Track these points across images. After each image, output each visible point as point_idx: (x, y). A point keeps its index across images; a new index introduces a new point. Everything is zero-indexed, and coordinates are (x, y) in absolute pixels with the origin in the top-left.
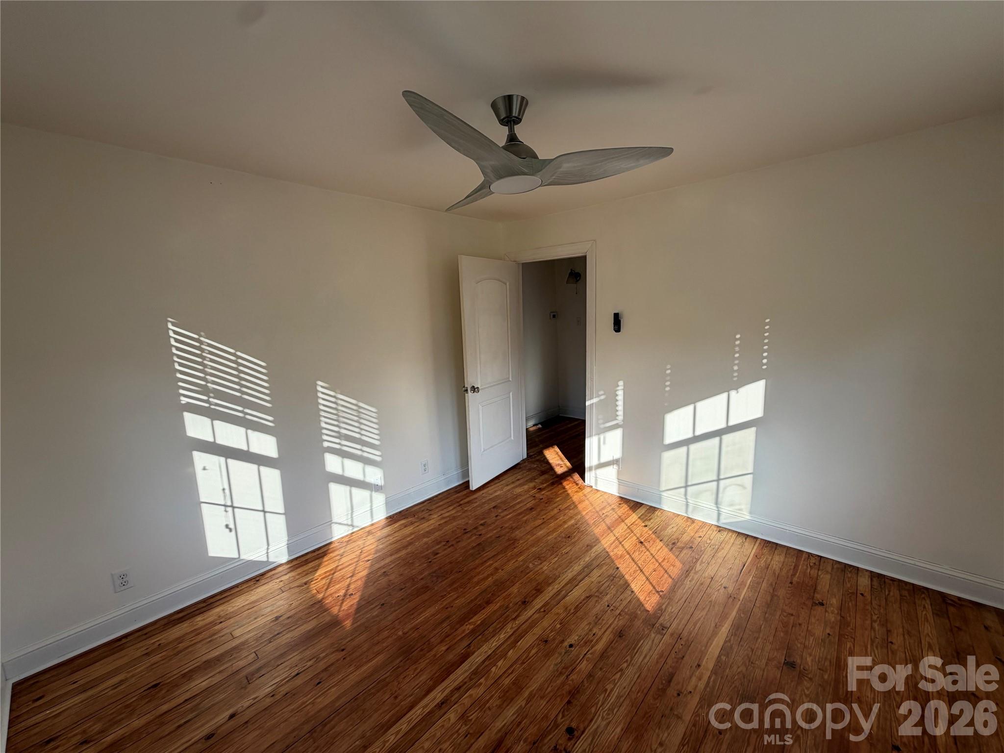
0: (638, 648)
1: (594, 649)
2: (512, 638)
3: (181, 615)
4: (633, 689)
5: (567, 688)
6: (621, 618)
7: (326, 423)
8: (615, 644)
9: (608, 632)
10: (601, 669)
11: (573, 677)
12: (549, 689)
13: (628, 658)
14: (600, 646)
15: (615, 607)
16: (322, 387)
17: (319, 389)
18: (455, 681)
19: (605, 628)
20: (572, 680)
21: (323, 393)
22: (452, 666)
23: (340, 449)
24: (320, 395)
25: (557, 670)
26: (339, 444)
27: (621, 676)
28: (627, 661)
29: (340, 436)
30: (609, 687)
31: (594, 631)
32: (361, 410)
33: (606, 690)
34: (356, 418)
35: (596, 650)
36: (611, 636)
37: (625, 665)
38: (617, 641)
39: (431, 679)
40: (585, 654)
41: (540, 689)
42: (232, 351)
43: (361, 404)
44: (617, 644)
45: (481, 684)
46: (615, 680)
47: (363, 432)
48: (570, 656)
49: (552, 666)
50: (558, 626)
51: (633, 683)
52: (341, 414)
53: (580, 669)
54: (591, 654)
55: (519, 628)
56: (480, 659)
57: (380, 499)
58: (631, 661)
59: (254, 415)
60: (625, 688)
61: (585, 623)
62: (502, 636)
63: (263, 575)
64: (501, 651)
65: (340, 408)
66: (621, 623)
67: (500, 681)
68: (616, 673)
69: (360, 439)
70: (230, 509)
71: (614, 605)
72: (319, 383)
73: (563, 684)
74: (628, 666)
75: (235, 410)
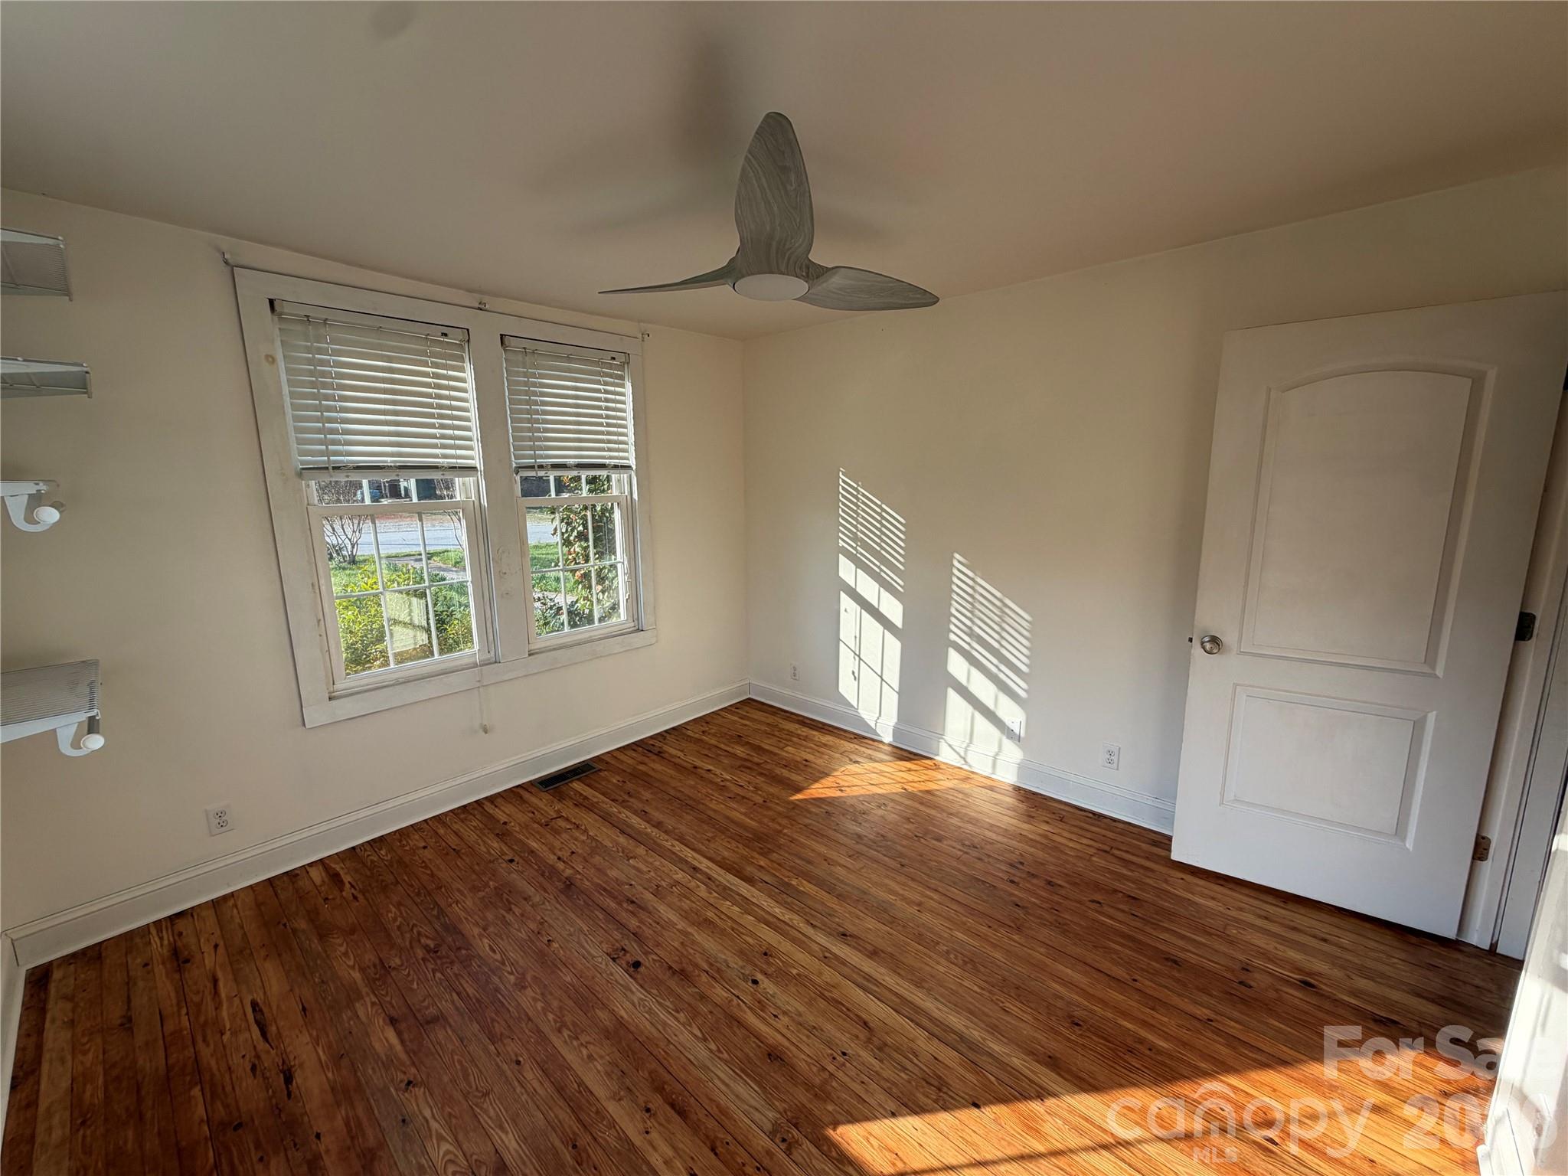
0: (743, 1076)
1: (748, 1010)
2: (771, 919)
3: (808, 722)
4: (671, 1046)
5: (690, 968)
6: (815, 1069)
7: (957, 610)
8: (754, 1042)
9: (779, 1037)
10: (711, 1012)
11: (704, 978)
12: (692, 951)
13: (725, 1056)
14: (751, 1019)
15: (844, 1065)
16: (959, 562)
17: (956, 563)
18: (720, 875)
19: (789, 1036)
20: (699, 976)
21: (959, 570)
22: (738, 871)
23: (968, 652)
24: (955, 571)
25: (717, 962)
26: (969, 644)
27: (695, 1036)
28: (719, 1051)
29: (971, 634)
30: (681, 1016)
31: (785, 1020)
32: (1007, 610)
33: (678, 1012)
34: (997, 619)
35: (745, 1013)
36: (771, 1041)
37: (713, 1047)
38: (759, 1047)
39: (724, 858)
40: (738, 997)
41: (694, 942)
42: (879, 503)
43: (1008, 602)
44: (754, 1045)
45: (711, 893)
46: (691, 1026)
47: (1004, 643)
48: (738, 980)
49: (724, 957)
50: (794, 972)
51: (682, 1049)
52: (977, 605)
53: (715, 987)
54: (739, 1005)
55: (792, 927)
56: (744, 892)
57: (1013, 754)
58: (719, 1058)
59: (888, 574)
60: (676, 1035)
61: (802, 1009)
62: (777, 910)
63: (864, 738)
64: (752, 909)
65: (977, 596)
66: (803, 1065)
67: (711, 908)
68: (701, 1031)
69: (998, 650)
70: (857, 658)
71: (848, 1064)
72: (957, 556)
73: (696, 966)
74: (711, 1051)
75: (874, 563)
